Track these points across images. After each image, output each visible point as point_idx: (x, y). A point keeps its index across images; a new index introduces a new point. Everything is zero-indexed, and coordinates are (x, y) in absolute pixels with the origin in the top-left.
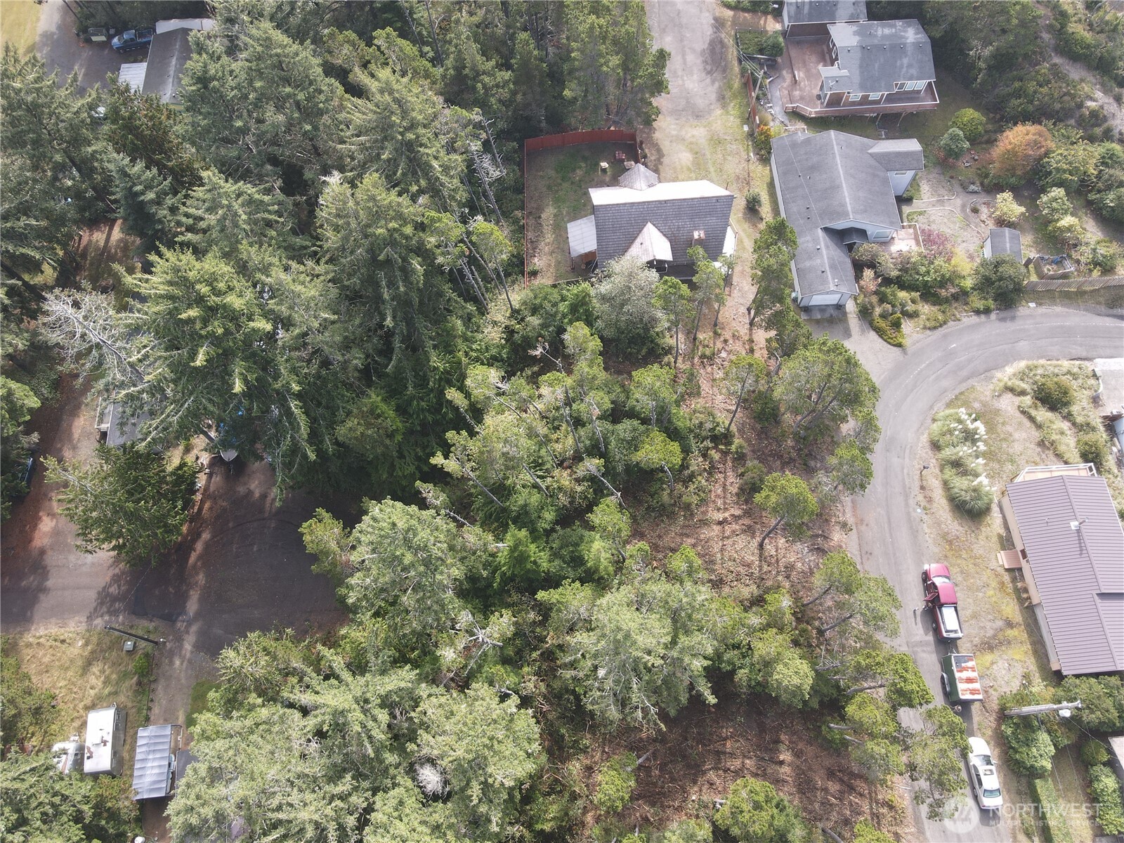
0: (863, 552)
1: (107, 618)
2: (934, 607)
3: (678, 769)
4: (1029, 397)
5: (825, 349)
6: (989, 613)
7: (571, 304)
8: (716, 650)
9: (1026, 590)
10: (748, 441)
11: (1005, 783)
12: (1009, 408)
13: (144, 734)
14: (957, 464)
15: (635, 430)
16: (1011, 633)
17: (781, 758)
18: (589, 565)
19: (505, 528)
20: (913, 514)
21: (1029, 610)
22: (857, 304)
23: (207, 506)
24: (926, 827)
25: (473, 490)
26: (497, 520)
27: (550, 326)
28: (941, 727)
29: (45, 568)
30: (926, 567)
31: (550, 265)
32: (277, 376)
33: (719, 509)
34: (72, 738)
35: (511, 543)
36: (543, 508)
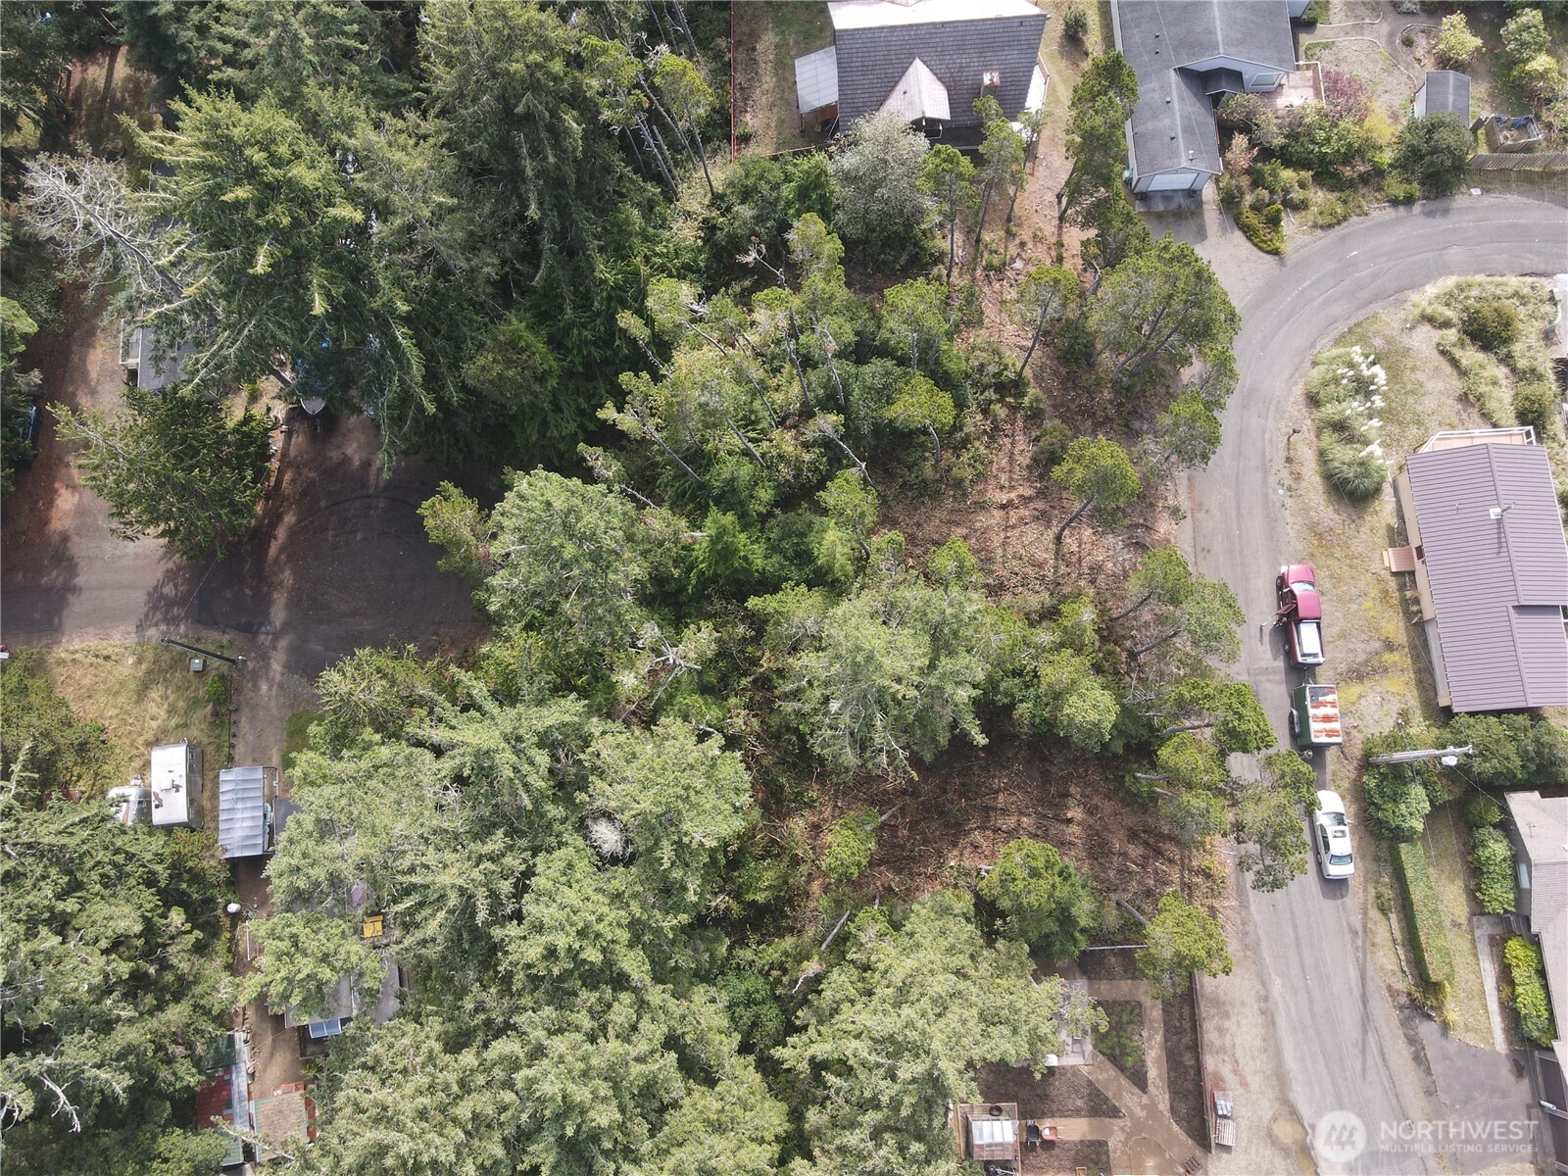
0: (1199, 548)
1: (163, 627)
2: (1289, 623)
3: (933, 828)
4: (1454, 330)
5: (1167, 256)
6: (1363, 632)
7: (799, 187)
8: (990, 678)
9: (1417, 601)
10: (1048, 391)
11: (1360, 849)
12: (1424, 347)
13: (228, 778)
14: (1341, 427)
15: (887, 373)
16: (1389, 658)
17: (1069, 815)
18: (819, 562)
19: (704, 510)
20: (1272, 497)
21: (1418, 627)
22: (1219, 189)
23: (287, 477)
24: (1251, 900)
25: (659, 458)
26: (692, 499)
27: (768, 219)
28: (1283, 777)
29: (71, 559)
30: (1283, 569)
31: (768, 126)
32: (374, 290)
33: (1002, 488)
34: (133, 782)
35: (713, 532)
36: (756, 484)
